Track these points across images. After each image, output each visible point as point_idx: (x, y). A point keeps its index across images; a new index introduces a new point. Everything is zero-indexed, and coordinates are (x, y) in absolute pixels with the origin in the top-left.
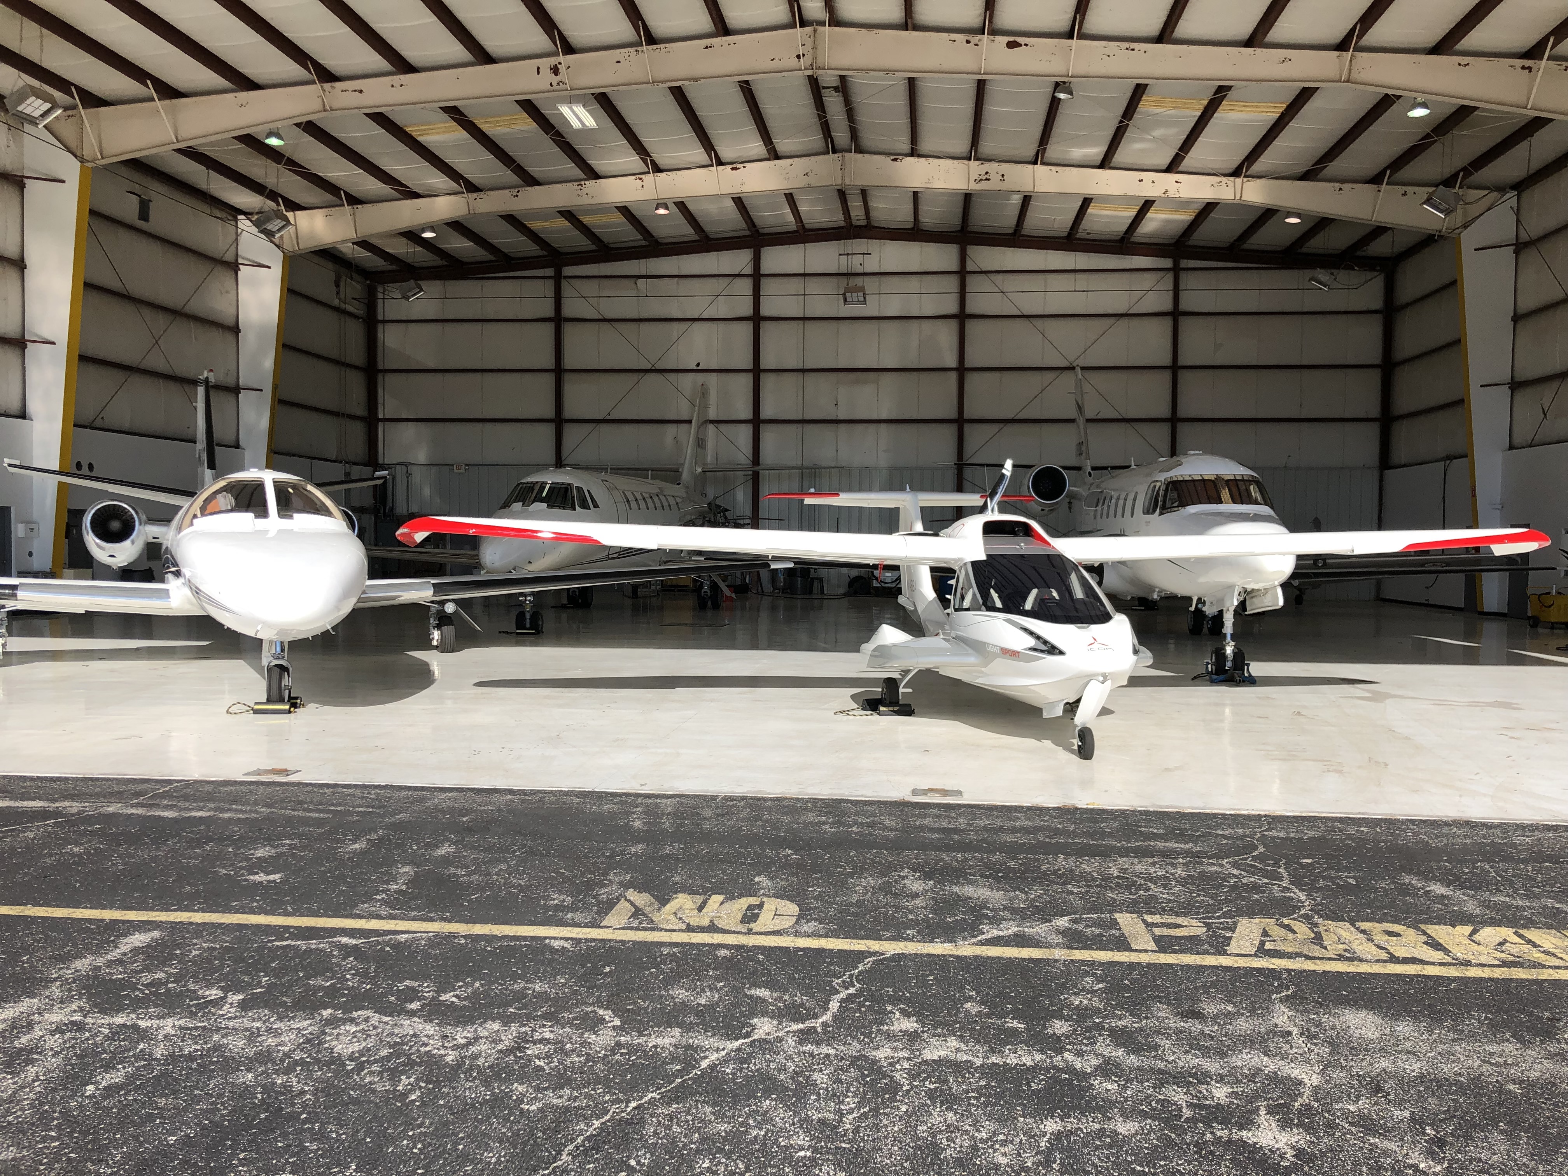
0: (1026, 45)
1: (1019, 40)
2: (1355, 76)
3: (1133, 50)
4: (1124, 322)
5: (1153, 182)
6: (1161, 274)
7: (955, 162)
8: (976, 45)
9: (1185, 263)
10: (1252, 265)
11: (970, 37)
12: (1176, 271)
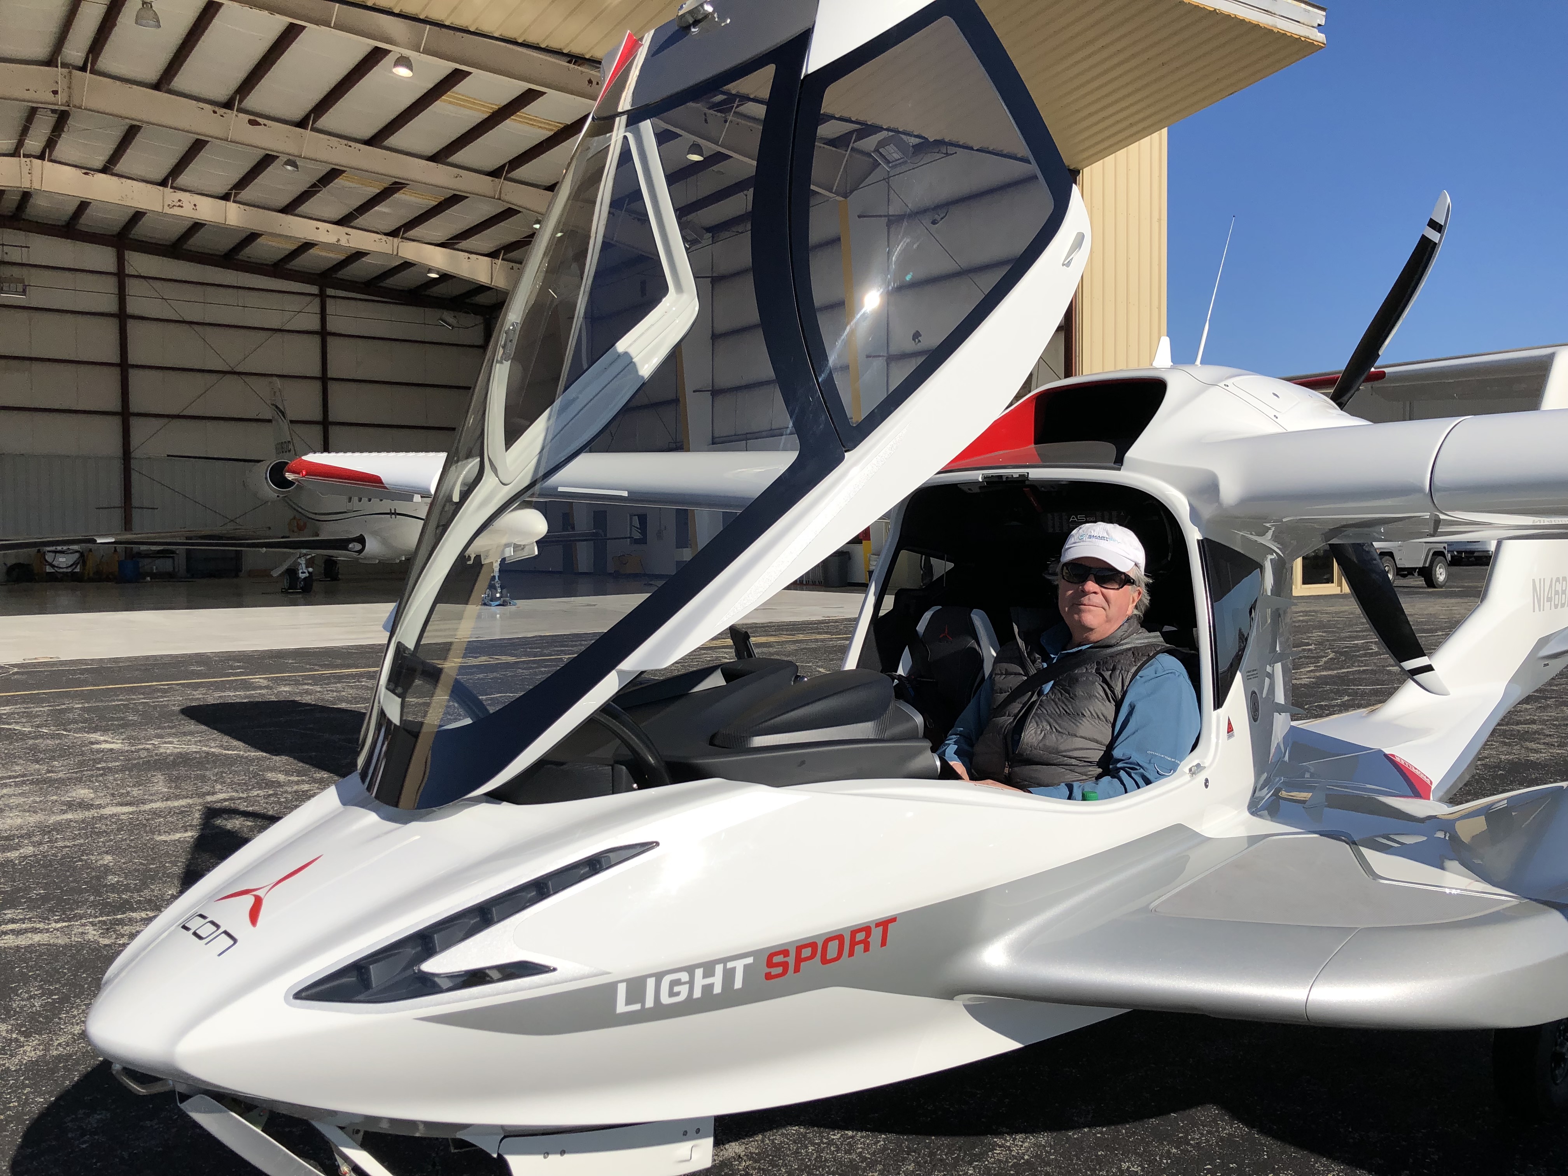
0: (265, 125)
1: (259, 120)
2: (503, 196)
3: (350, 146)
4: (279, 335)
5: (328, 231)
6: (309, 298)
7: (149, 186)
8: (222, 116)
9: (330, 292)
10: (384, 300)
11: (216, 109)
12: (322, 297)
